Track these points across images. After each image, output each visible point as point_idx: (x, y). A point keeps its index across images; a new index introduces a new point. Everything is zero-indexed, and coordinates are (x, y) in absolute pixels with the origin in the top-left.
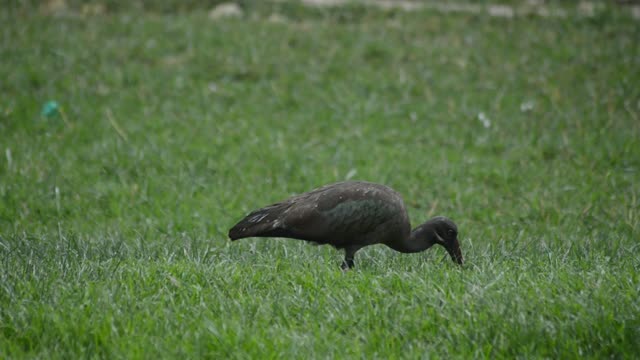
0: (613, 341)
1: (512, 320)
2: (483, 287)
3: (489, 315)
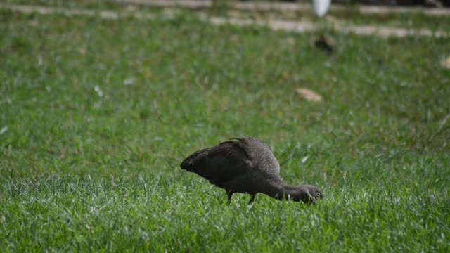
0: (188, 244)
1: (119, 232)
2: (98, 208)
3: (103, 228)
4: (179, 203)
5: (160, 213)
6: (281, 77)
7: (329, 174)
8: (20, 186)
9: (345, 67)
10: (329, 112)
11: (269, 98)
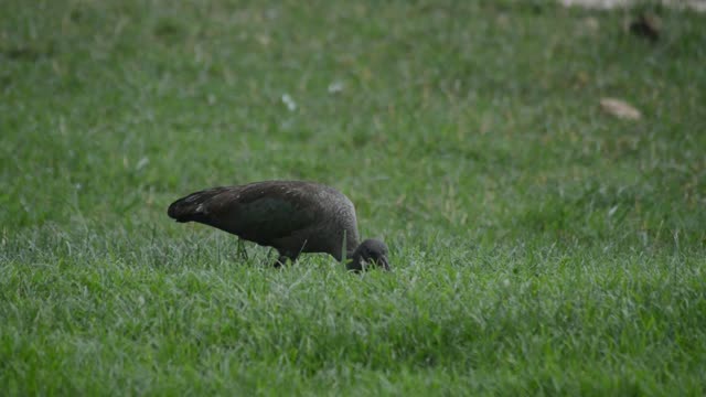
0: (429, 343)
1: (320, 322)
2: (288, 286)
3: (295, 317)
4: (414, 279)
5: (384, 294)
6: (574, 80)
7: (651, 233)
8: (167, 251)
9: (679, 64)
10: (652, 135)
11: (558, 113)
